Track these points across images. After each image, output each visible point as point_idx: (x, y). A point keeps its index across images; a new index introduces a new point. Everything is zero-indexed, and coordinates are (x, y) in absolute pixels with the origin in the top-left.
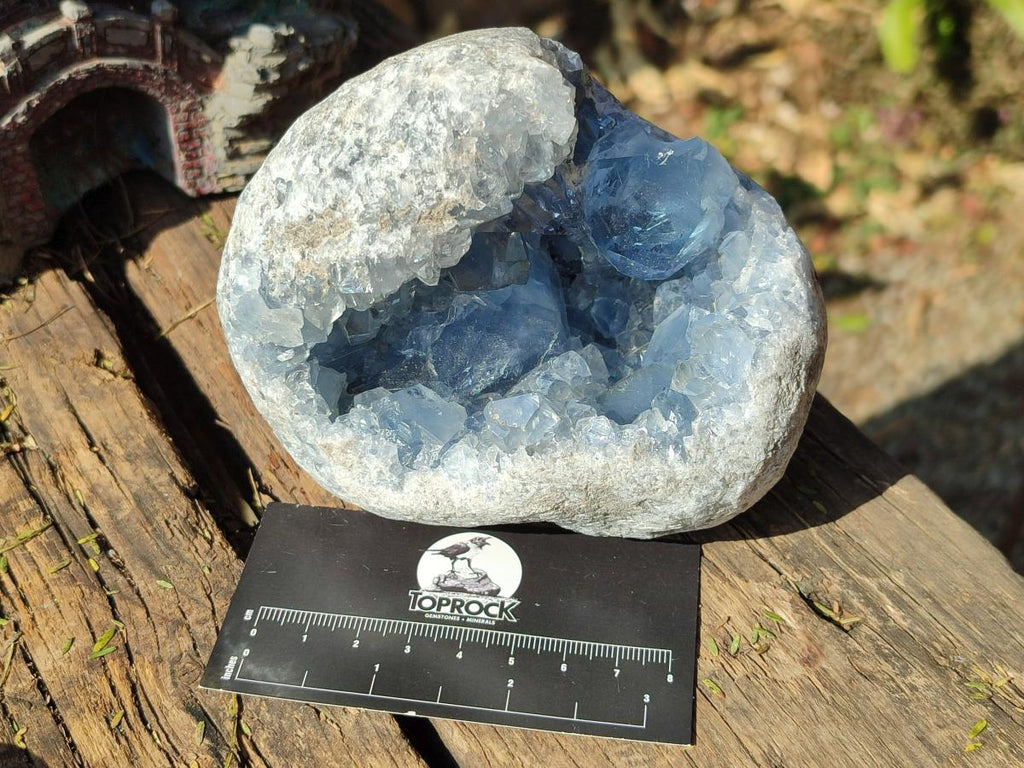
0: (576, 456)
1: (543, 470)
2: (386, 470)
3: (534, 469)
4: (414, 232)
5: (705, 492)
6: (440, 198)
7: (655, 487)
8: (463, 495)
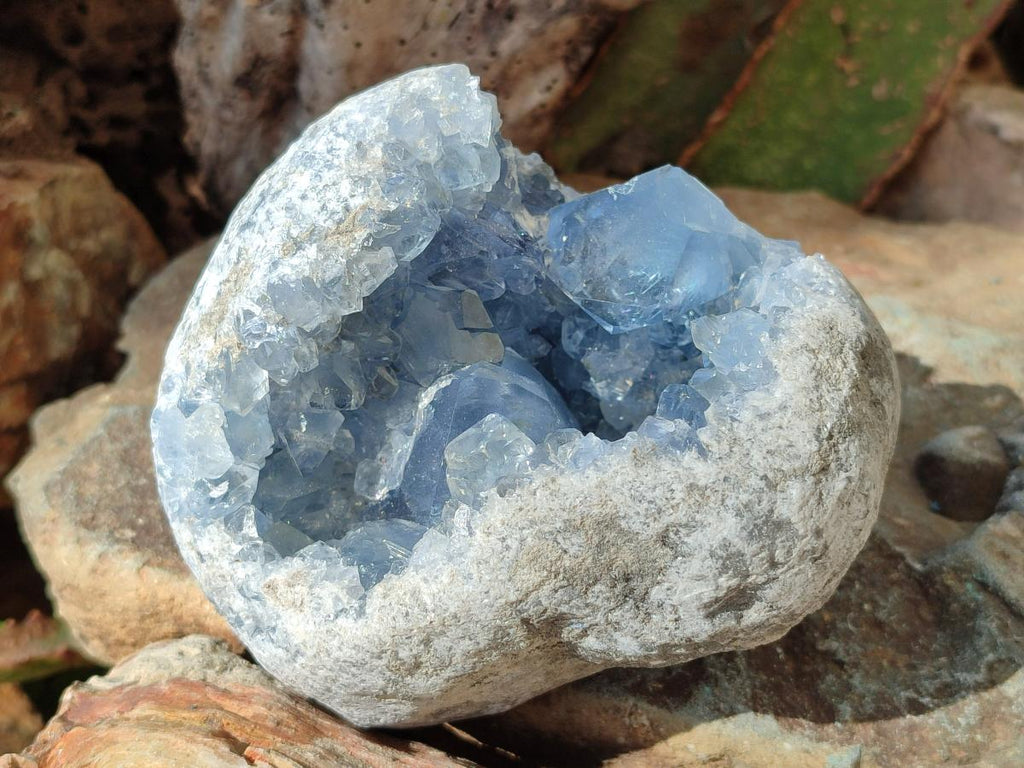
0: (561, 480)
1: (521, 509)
2: (343, 595)
3: (511, 511)
4: (320, 250)
5: (744, 498)
6: (347, 209)
7: (673, 502)
8: (434, 588)
